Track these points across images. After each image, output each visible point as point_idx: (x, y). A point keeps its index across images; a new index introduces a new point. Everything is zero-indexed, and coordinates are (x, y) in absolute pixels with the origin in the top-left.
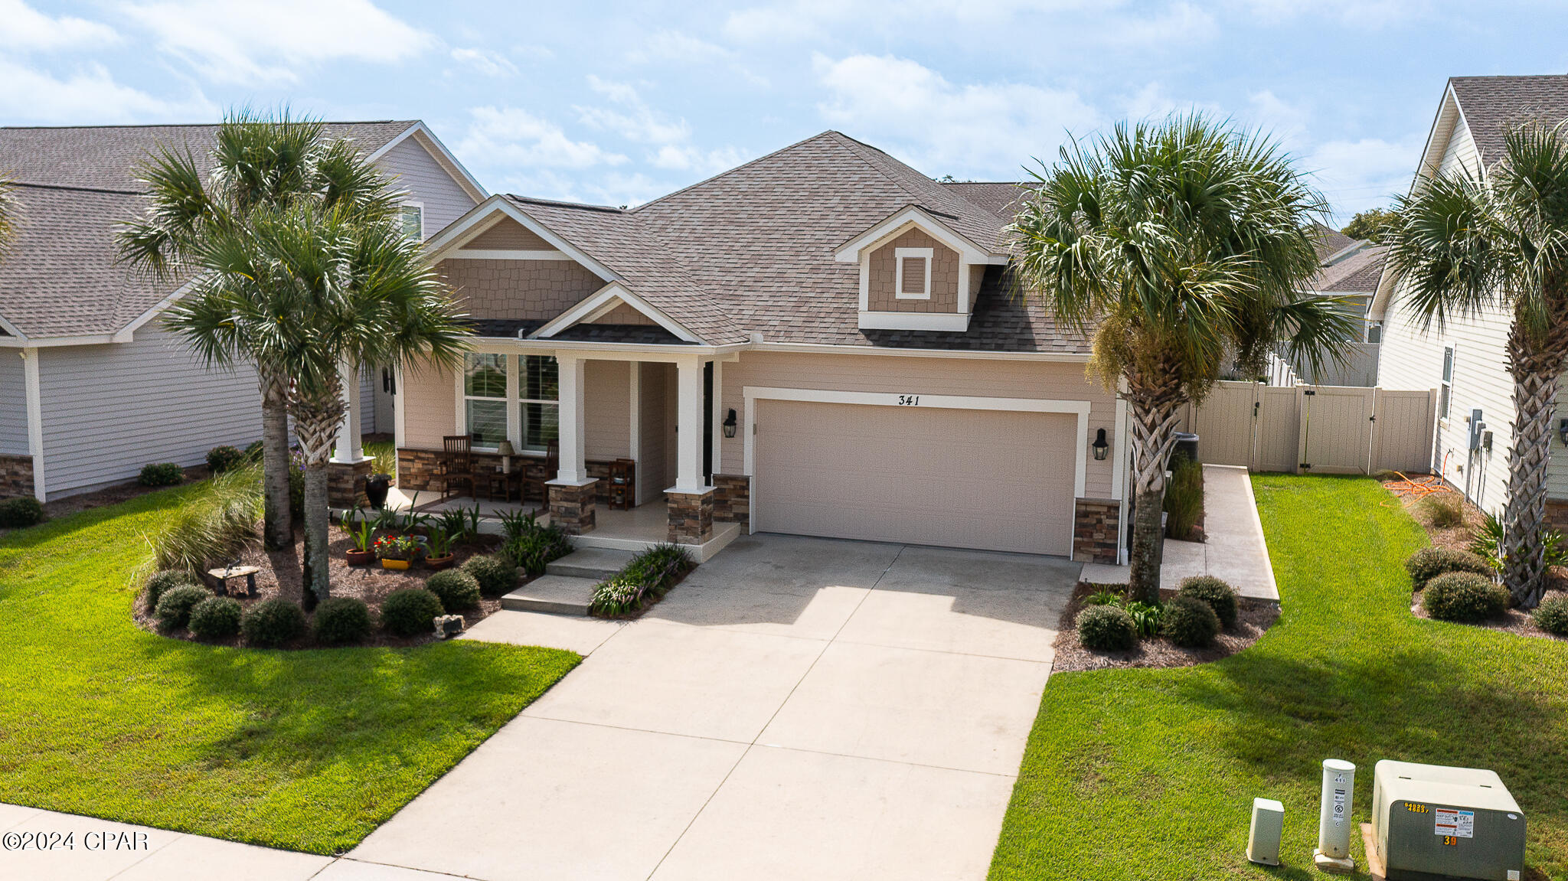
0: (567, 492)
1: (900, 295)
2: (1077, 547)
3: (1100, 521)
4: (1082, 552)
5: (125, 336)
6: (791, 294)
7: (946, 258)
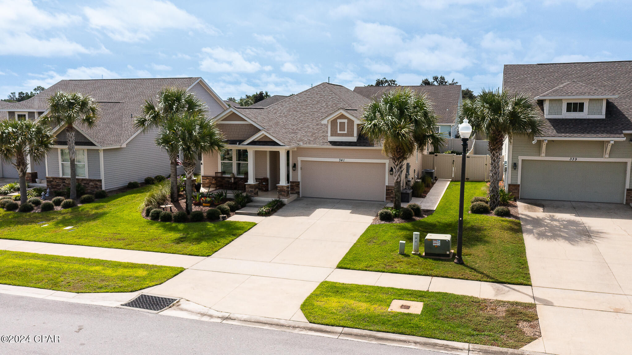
0: (251, 186)
1: (339, 132)
2: (386, 199)
3: (392, 191)
4: (388, 200)
5: (124, 146)
6: (310, 132)
7: (351, 122)
